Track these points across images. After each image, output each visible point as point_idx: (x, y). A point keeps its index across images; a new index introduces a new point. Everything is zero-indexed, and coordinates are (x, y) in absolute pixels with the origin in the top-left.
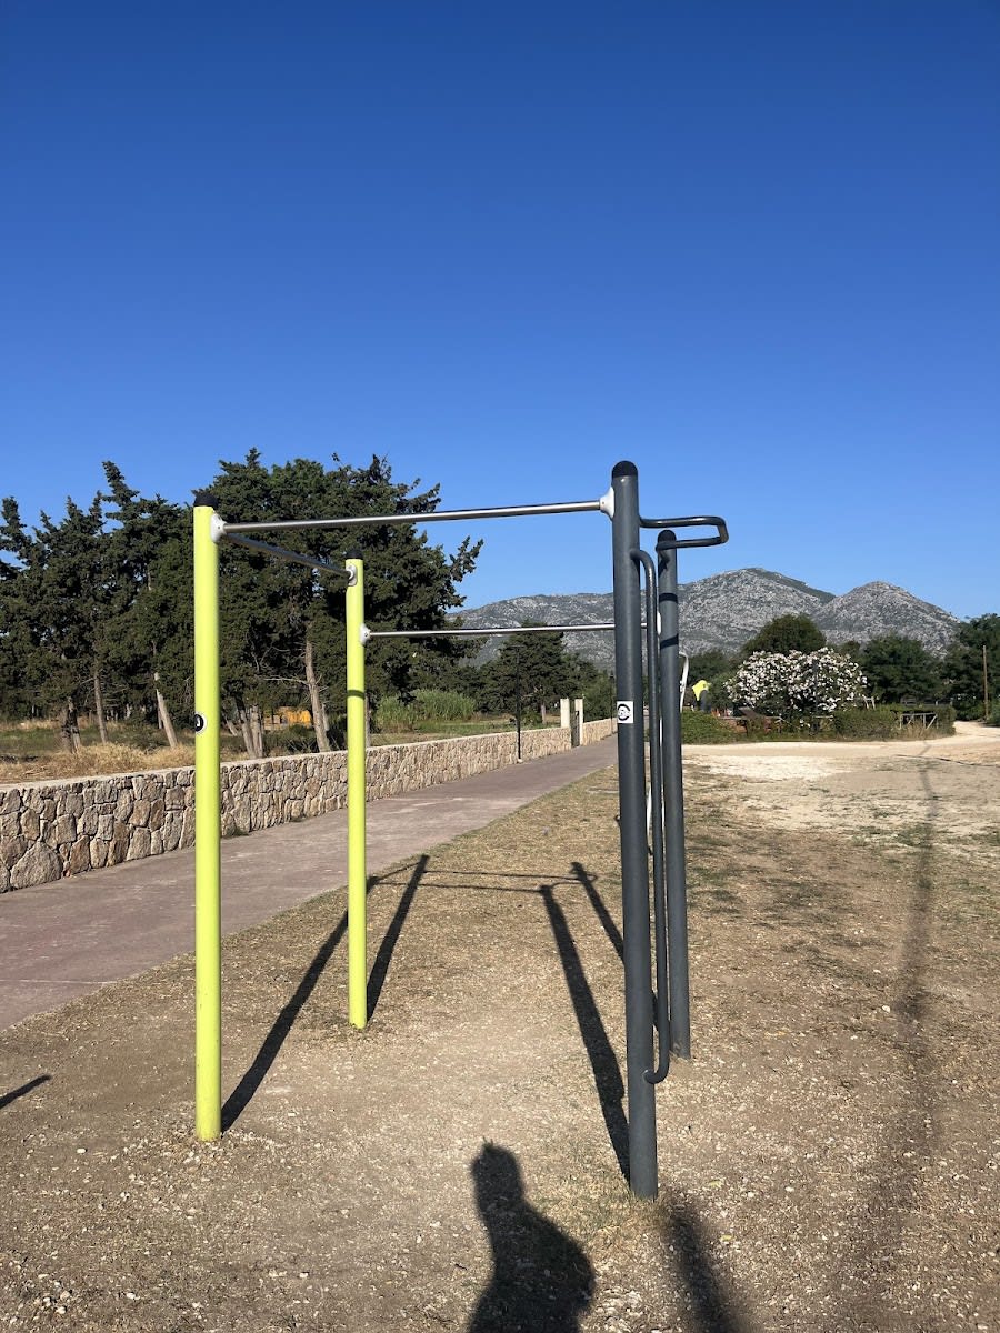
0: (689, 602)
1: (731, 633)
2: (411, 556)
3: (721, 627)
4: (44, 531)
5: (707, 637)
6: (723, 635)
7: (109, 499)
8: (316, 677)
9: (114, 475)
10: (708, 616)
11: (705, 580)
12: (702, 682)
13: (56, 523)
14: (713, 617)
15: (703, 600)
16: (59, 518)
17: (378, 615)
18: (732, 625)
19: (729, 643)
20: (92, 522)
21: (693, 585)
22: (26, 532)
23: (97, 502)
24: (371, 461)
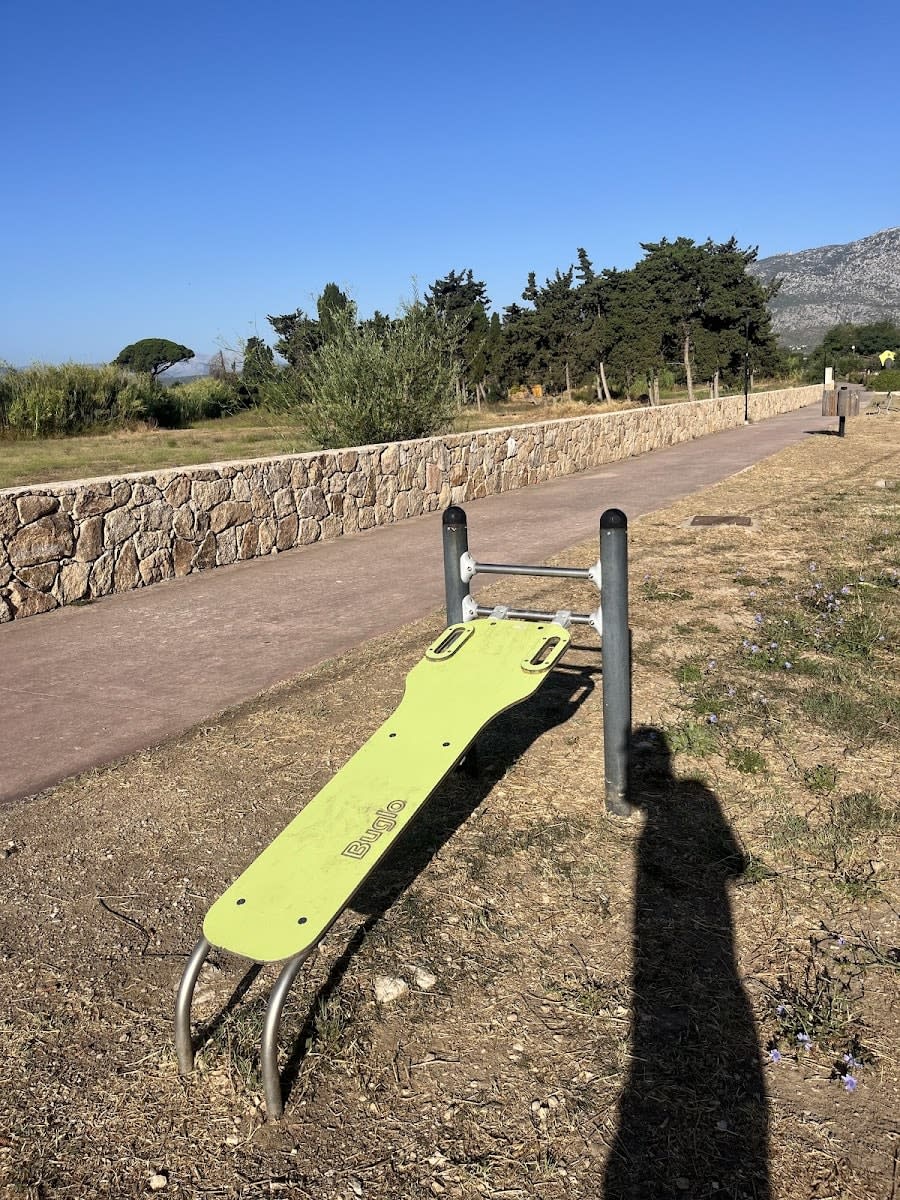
0: (847, 263)
1: (889, 295)
2: (752, 293)
3: (880, 289)
4: (546, 288)
5: (863, 301)
6: (882, 298)
7: (578, 268)
8: (690, 361)
9: (582, 254)
10: (866, 278)
11: (866, 239)
12: (887, 352)
13: (552, 282)
14: (872, 279)
15: (862, 261)
16: (553, 279)
17: (731, 326)
18: (892, 286)
19: (887, 306)
20: (568, 279)
21: (852, 245)
22: (538, 289)
23: (571, 269)
24: (730, 239)
